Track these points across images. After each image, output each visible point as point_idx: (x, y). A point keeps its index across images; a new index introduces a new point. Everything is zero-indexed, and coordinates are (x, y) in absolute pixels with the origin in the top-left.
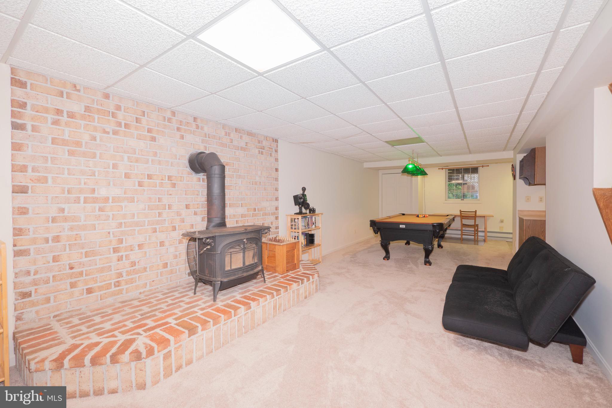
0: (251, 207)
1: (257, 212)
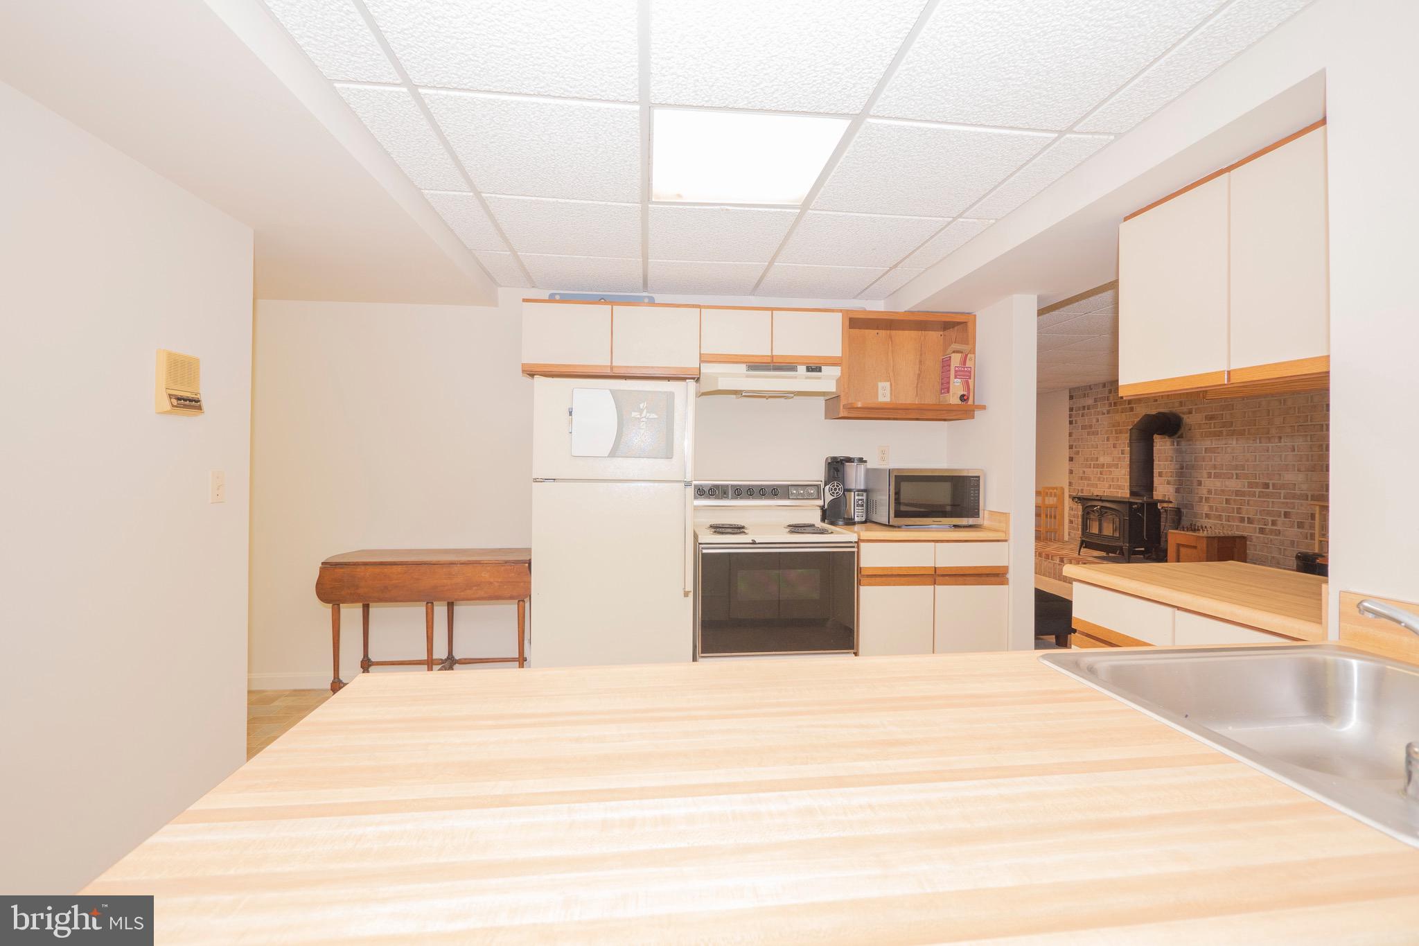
0: (1257, 481)
1: (1271, 489)
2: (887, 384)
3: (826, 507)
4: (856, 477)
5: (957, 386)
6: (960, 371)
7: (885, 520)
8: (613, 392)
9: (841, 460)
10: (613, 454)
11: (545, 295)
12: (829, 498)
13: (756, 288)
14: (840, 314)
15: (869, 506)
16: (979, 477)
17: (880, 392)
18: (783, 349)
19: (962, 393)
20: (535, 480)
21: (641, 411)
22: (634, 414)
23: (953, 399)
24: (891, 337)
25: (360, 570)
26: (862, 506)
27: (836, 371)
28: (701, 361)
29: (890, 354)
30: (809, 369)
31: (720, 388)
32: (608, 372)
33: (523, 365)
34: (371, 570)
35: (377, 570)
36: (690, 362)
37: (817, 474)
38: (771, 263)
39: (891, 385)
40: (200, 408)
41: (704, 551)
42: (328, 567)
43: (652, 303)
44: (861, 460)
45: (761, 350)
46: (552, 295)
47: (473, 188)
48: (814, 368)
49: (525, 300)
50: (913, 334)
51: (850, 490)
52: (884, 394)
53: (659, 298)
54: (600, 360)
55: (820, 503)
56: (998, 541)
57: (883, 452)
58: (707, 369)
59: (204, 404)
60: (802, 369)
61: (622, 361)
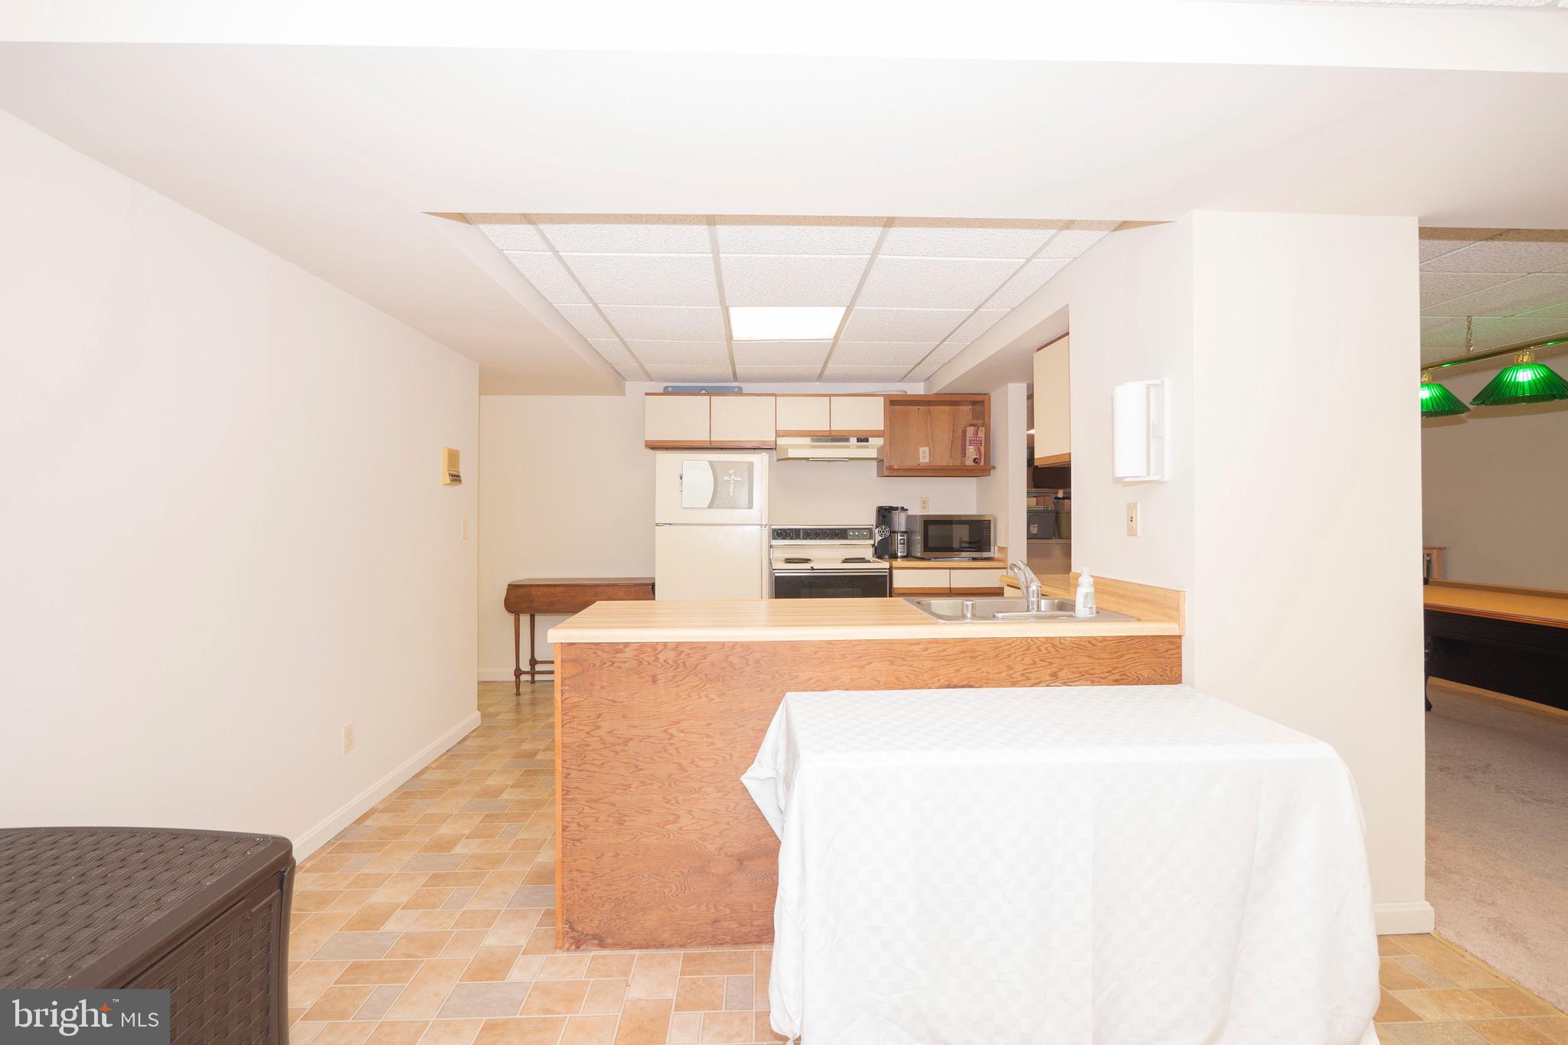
2: (927, 449)
3: (876, 545)
4: (900, 522)
5: (971, 451)
6: (973, 440)
7: (919, 555)
8: (711, 463)
9: (888, 509)
10: (711, 506)
11: (659, 387)
12: (878, 538)
13: (820, 378)
14: (883, 398)
15: (909, 544)
16: (990, 521)
17: (921, 455)
18: (839, 426)
19: (975, 457)
20: (657, 525)
21: (730, 475)
22: (726, 478)
23: (969, 462)
24: (929, 411)
25: (534, 589)
26: (904, 544)
27: (879, 442)
28: (778, 434)
29: (929, 425)
30: (859, 440)
31: (789, 456)
32: (708, 445)
33: (646, 441)
34: (542, 590)
35: (546, 590)
36: (770, 437)
37: (869, 519)
38: (826, 364)
39: (930, 449)
40: (460, 481)
41: (776, 575)
42: (512, 587)
43: (740, 392)
44: (903, 509)
45: (822, 426)
46: (666, 388)
47: (618, 336)
48: (863, 439)
49: (647, 394)
50: (947, 408)
51: (895, 532)
52: (924, 456)
53: (747, 387)
54: (701, 436)
55: (872, 542)
56: (999, 568)
57: (924, 502)
58: (781, 441)
59: (462, 478)
60: (853, 440)
61: (718, 437)
